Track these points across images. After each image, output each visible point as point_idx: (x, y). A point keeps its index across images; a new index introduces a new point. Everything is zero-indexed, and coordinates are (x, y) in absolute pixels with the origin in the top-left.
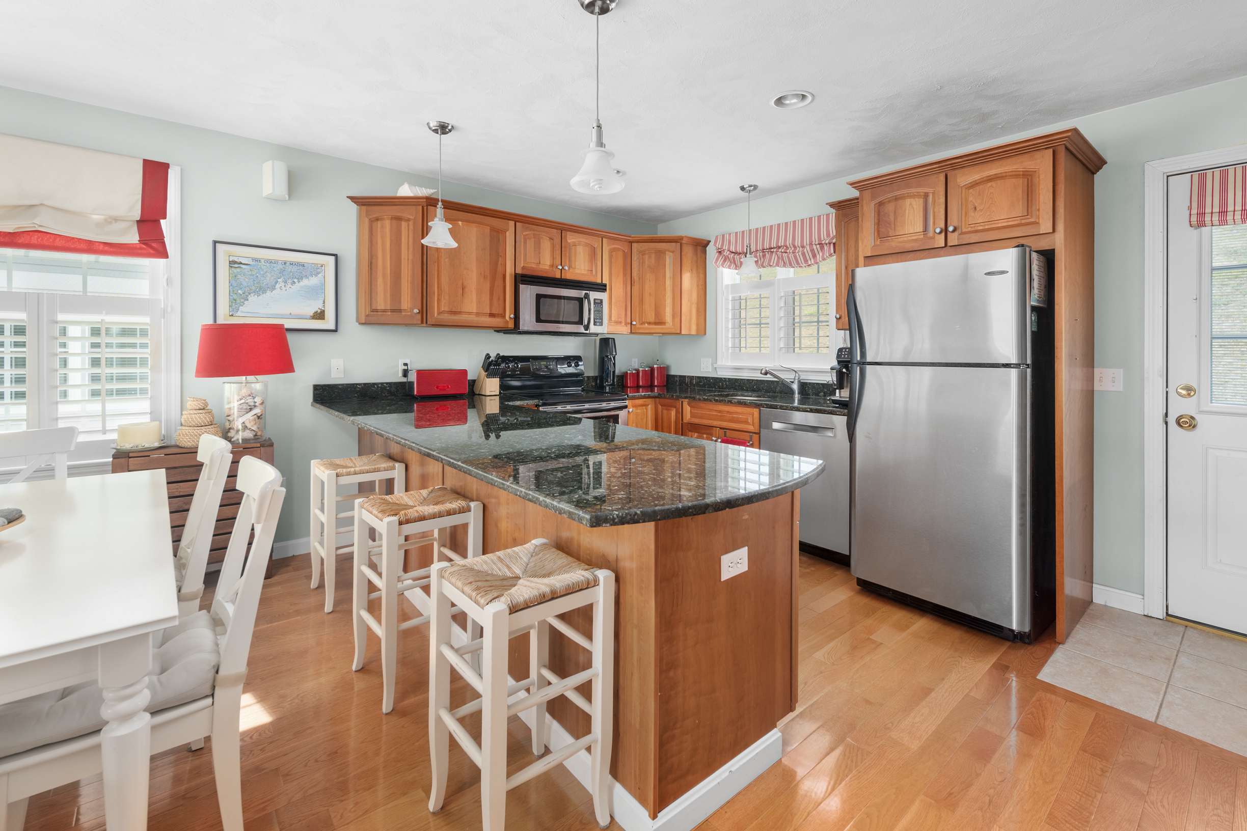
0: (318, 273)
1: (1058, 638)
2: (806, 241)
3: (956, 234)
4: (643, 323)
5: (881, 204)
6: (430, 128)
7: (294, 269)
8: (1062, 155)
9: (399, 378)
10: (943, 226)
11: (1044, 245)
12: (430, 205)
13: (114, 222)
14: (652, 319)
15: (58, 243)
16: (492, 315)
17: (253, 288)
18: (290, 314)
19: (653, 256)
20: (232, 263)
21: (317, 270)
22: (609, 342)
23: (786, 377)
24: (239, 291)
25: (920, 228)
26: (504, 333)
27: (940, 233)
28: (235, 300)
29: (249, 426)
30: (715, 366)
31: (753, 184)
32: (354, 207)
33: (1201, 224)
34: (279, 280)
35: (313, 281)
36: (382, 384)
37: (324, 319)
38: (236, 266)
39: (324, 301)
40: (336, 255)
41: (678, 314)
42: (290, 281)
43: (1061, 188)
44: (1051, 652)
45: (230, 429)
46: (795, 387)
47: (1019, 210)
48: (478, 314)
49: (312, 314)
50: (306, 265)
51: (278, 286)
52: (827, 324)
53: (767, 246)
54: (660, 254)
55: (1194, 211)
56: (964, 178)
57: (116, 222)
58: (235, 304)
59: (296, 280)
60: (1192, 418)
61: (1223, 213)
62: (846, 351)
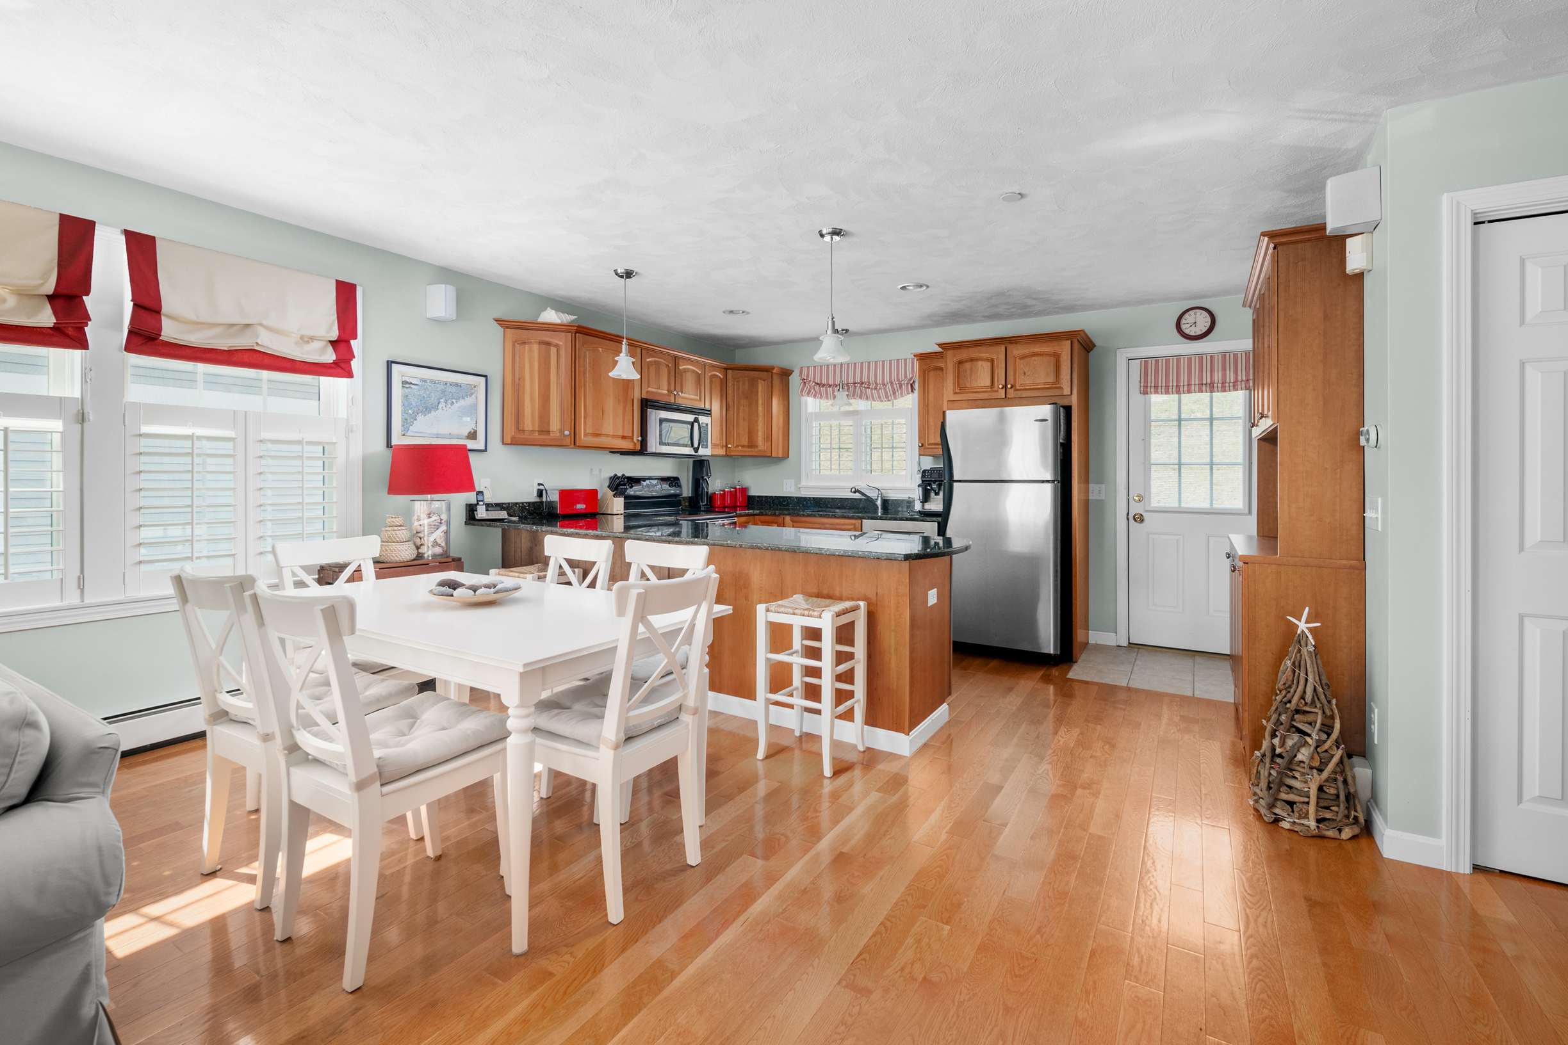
0: (472, 394)
1: (1074, 661)
2: (887, 380)
3: (1013, 389)
4: (737, 446)
5: (960, 362)
6: (617, 274)
7: (454, 389)
8: (1076, 345)
9: (532, 498)
10: (1004, 383)
11: (1066, 403)
12: (579, 333)
13: (310, 341)
14: (746, 443)
15: (266, 361)
16: (624, 437)
17: (421, 408)
18: (450, 434)
19: (747, 384)
20: (404, 383)
21: (471, 390)
22: (704, 463)
23: (873, 495)
24: (410, 411)
25: (988, 383)
26: (621, 454)
27: (1002, 388)
28: (406, 420)
29: (439, 542)
30: (799, 486)
31: (845, 329)
32: (500, 330)
33: (1145, 393)
34: (441, 400)
35: (468, 401)
36: (523, 503)
37: (476, 439)
38: (407, 386)
39: (476, 422)
40: (486, 376)
41: (769, 438)
42: (450, 401)
43: (1075, 366)
44: (1070, 667)
45: (422, 545)
46: (879, 503)
47: (1051, 379)
48: (614, 436)
49: (467, 434)
50: (462, 385)
51: (440, 406)
52: (904, 450)
53: (851, 380)
54: (753, 383)
55: (1142, 385)
56: (1017, 351)
57: (312, 342)
58: (406, 424)
59: (454, 401)
60: (1141, 515)
61: (1156, 387)
62: (928, 472)
